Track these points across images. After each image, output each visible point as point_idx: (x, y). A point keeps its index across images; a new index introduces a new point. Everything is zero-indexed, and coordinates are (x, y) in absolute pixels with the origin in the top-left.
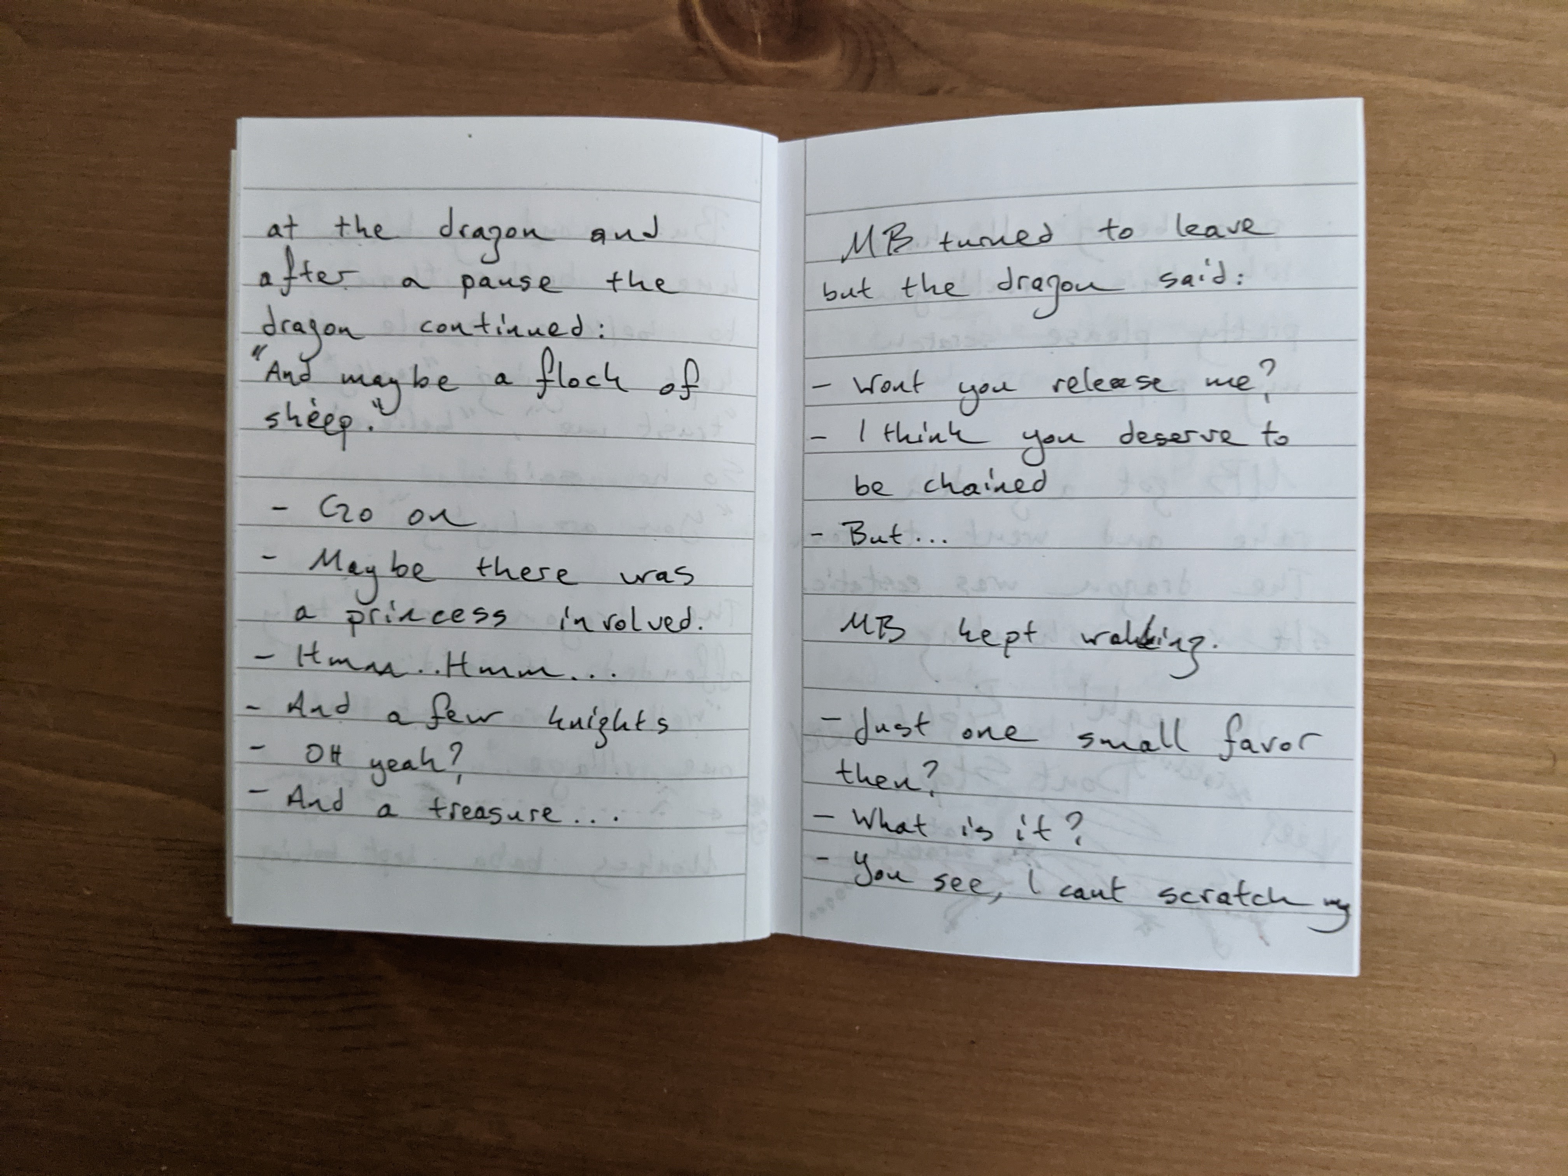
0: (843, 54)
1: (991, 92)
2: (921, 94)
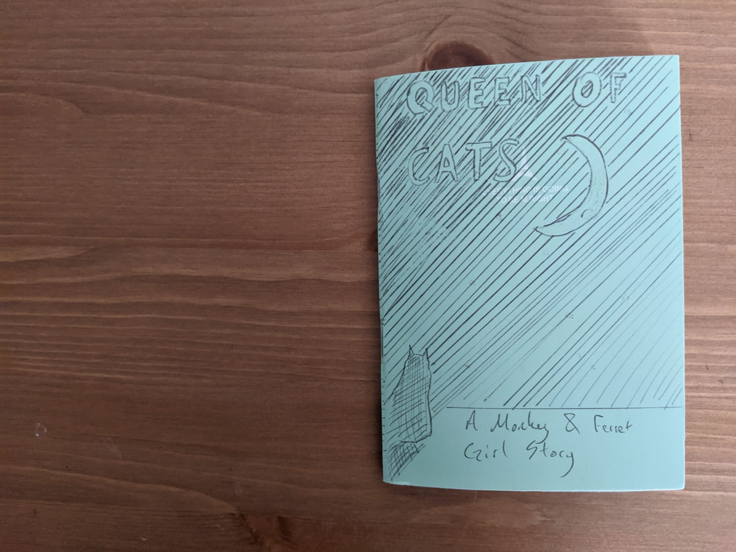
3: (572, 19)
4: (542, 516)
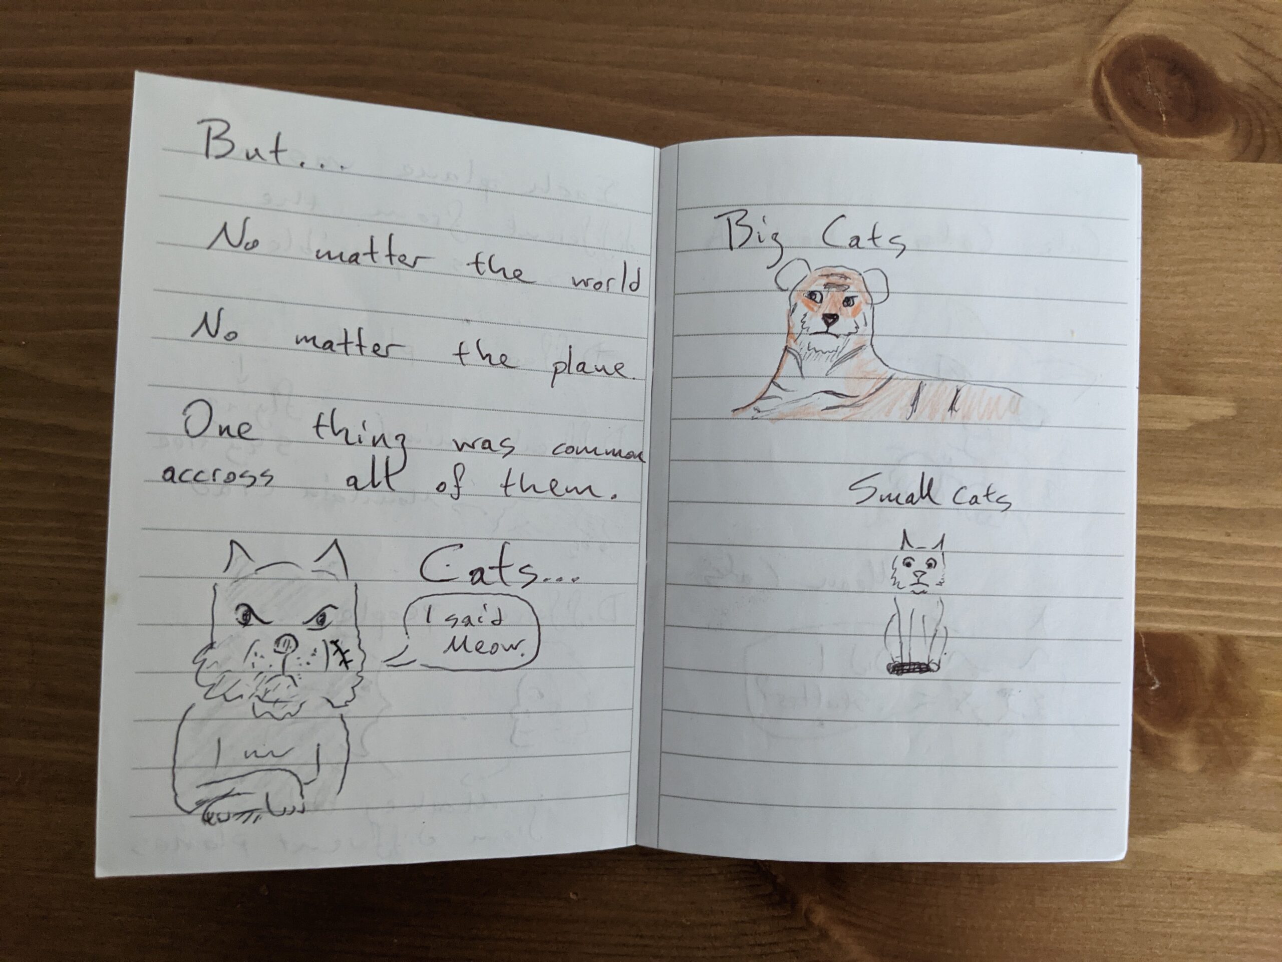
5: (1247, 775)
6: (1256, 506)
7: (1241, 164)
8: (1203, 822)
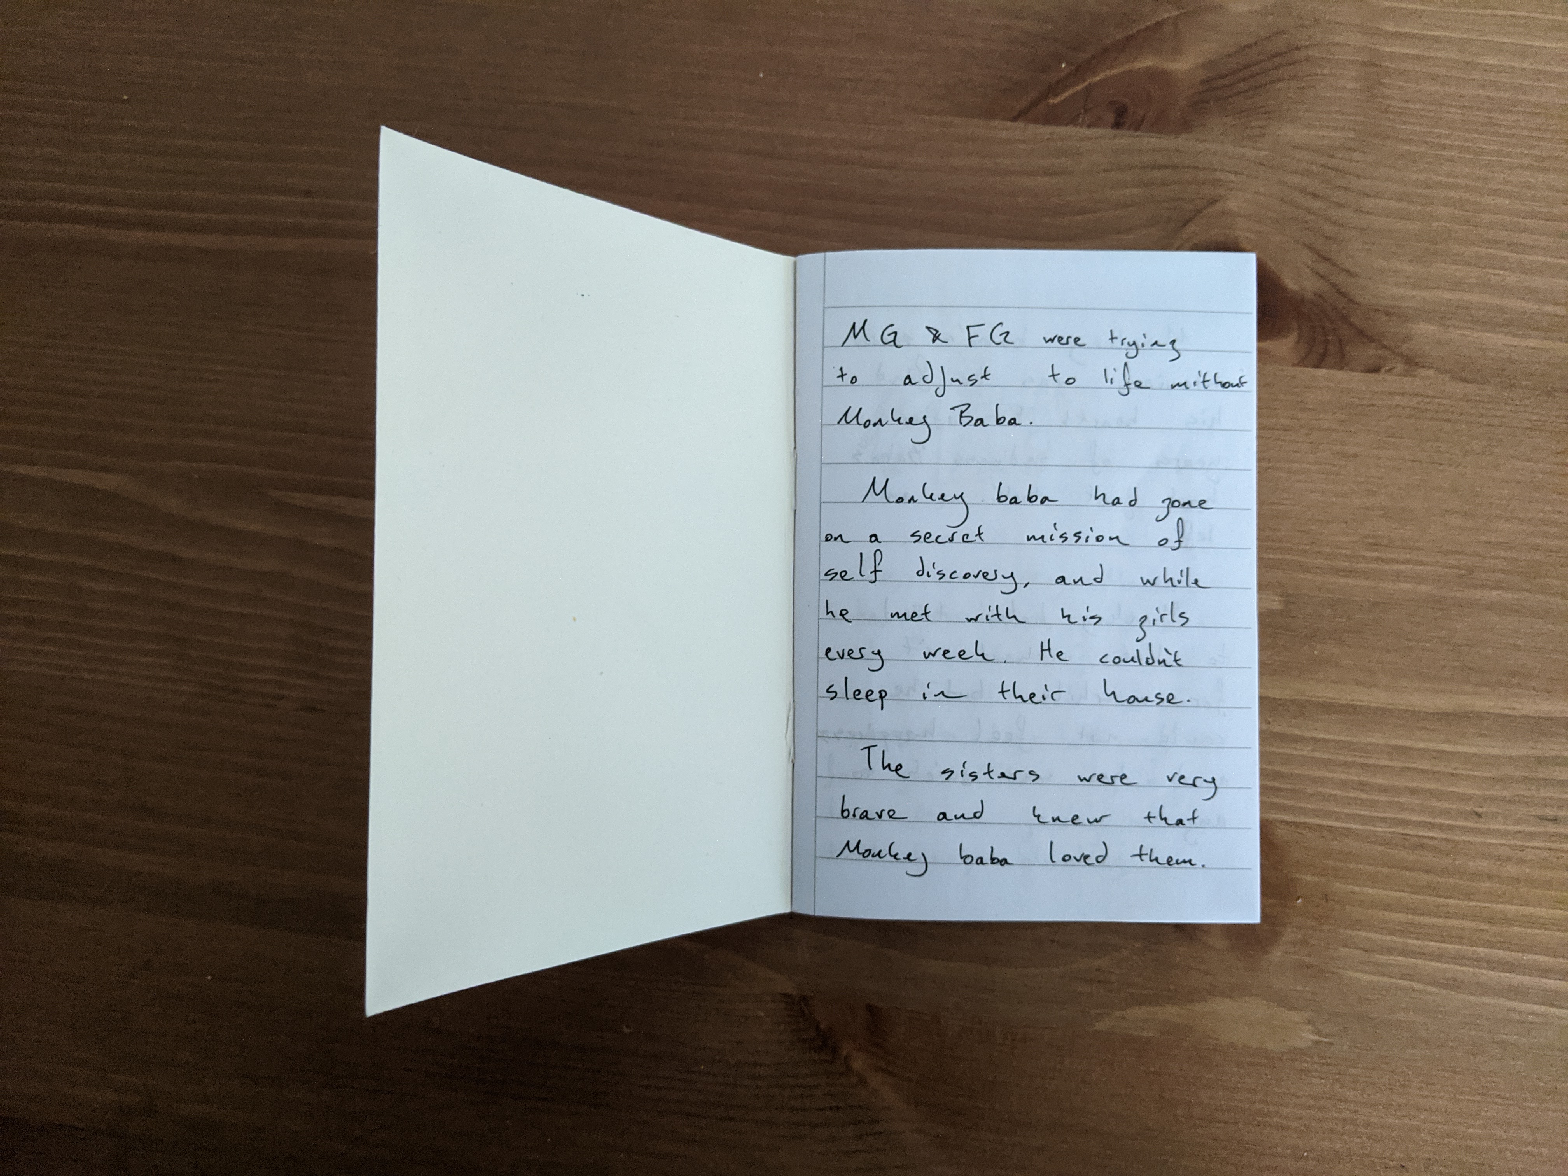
0: (1300, 337)
1: (1423, 372)
2: (1364, 371)
3: (1414, 226)
4: (1313, 1033)
5: (1276, 954)
6: (1297, 698)
7: (1302, 369)
8: (1231, 997)
